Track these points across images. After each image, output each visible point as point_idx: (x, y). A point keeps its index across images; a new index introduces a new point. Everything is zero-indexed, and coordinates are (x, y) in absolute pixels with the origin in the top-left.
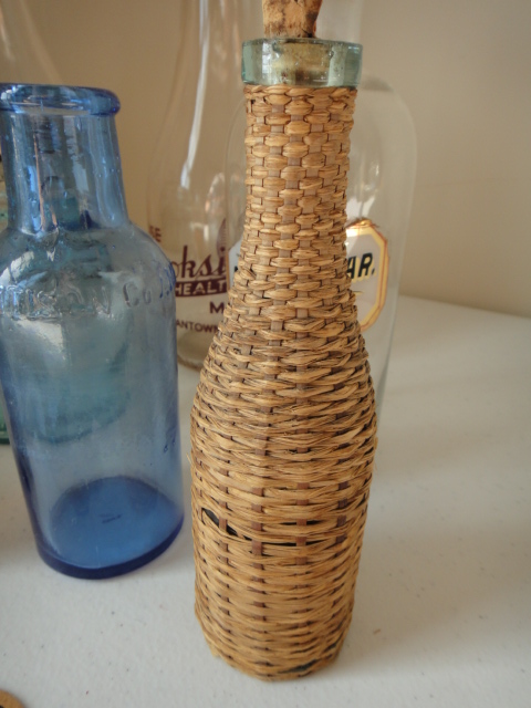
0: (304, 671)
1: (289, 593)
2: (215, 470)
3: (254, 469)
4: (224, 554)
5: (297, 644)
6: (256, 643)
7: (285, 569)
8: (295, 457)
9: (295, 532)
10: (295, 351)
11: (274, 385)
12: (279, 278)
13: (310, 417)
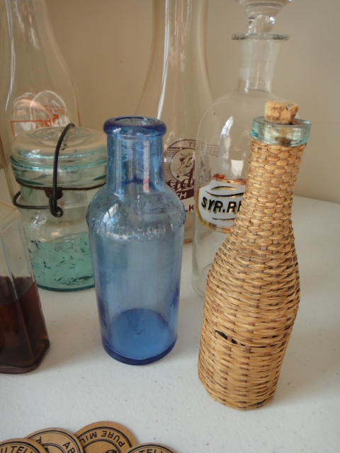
0: (259, 405)
1: (260, 369)
2: (228, 314)
3: (251, 314)
4: (228, 352)
5: (259, 392)
6: (240, 393)
7: (260, 358)
8: (271, 308)
9: (267, 341)
10: (272, 259)
11: (262, 276)
12: (266, 226)
13: (278, 290)
